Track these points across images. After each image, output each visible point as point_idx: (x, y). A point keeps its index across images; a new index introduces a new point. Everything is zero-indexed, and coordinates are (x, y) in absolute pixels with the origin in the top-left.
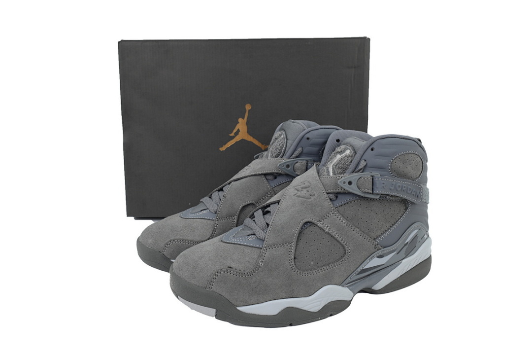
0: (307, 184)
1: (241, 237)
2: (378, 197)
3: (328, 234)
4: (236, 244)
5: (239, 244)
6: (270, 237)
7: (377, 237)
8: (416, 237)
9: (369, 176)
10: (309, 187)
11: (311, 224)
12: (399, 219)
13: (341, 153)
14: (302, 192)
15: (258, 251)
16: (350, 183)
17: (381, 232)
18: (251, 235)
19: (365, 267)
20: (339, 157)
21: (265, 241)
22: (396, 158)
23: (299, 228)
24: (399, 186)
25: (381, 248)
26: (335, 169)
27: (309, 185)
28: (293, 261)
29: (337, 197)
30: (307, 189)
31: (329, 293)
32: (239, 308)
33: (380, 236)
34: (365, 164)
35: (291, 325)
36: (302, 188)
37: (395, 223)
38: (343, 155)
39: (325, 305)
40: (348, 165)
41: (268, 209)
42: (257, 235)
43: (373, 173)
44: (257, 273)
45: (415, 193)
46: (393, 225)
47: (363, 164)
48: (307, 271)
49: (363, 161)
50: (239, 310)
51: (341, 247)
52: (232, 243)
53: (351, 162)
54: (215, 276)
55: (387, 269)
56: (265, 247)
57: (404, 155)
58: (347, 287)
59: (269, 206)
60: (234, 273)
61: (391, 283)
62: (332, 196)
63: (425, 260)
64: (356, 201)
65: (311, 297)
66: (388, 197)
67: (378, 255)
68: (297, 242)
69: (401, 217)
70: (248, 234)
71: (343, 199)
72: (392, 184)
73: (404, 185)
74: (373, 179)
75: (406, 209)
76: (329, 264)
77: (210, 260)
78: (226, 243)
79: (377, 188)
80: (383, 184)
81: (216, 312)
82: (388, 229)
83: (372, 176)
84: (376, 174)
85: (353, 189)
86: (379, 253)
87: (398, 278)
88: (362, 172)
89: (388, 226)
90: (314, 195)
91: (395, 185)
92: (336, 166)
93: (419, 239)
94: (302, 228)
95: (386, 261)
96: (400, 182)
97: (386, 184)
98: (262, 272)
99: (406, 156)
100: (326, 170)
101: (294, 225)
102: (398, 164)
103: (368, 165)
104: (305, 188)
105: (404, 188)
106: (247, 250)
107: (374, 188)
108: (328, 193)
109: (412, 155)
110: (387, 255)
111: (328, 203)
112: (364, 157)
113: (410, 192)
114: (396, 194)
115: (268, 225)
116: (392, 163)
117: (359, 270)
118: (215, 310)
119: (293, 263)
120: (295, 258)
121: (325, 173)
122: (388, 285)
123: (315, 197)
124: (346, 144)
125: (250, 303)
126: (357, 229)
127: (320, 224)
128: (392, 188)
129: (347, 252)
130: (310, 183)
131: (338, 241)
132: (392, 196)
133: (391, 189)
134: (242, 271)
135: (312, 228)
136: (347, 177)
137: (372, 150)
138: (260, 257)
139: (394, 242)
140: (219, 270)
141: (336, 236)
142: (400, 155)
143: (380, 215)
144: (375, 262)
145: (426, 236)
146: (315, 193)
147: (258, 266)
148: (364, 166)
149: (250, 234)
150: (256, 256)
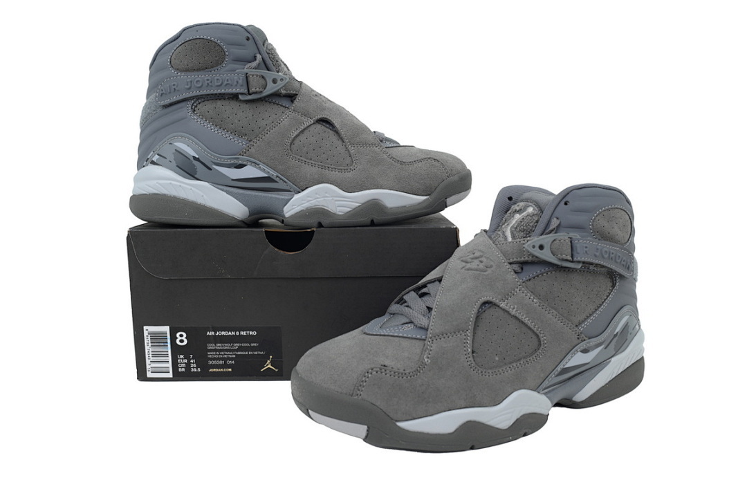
0: (477, 254)
1: (392, 327)
2: (579, 266)
3: (516, 318)
4: (388, 336)
5: (392, 336)
6: (435, 324)
7: (580, 324)
8: (626, 326)
9: (566, 238)
10: (481, 256)
11: (490, 305)
12: (605, 300)
13: (520, 211)
14: (473, 263)
15: (421, 343)
16: (541, 247)
17: (584, 316)
18: (407, 323)
19: (567, 366)
20: (518, 216)
21: (429, 330)
22: (599, 214)
23: (475, 310)
24: (606, 252)
25: (585, 338)
26: (515, 233)
27: (482, 254)
28: (470, 355)
29: (522, 269)
30: (480, 259)
31: (521, 401)
32: (400, 424)
33: (583, 322)
34: (558, 222)
35: (472, 448)
36: (472, 259)
37: (601, 305)
38: (525, 214)
39: (517, 420)
40: (533, 226)
41: (424, 290)
42: (416, 323)
43: (571, 235)
44: (424, 373)
45: (625, 263)
46: (598, 307)
47: (555, 223)
48: (491, 369)
49: (555, 219)
50: (399, 427)
51: (534, 337)
52: (381, 335)
53: (537, 222)
54: (364, 379)
55: (593, 371)
56: (431, 338)
57: (608, 210)
58: (544, 394)
59: (424, 286)
60: (390, 373)
61: (598, 391)
62: (516, 267)
63: (638, 361)
64: (549, 273)
65: (499, 406)
66: (591, 267)
67: (582, 348)
68: (475, 329)
69: (608, 296)
70: (402, 322)
71: (531, 271)
72: (597, 249)
73: (612, 251)
74: (571, 242)
75: (614, 286)
76: (519, 360)
77: (353, 357)
78: (372, 335)
79: (578, 253)
80: (586, 247)
81: (368, 431)
82: (593, 313)
83: (571, 238)
84: (575, 235)
85: (546, 255)
86: (583, 345)
87: (607, 384)
88: (556, 233)
89: (593, 307)
90: (491, 266)
91: (601, 250)
92: (516, 228)
93: (630, 330)
94: (479, 311)
95: (592, 358)
96: (606, 246)
97: (589, 249)
98: (430, 371)
99: (611, 211)
100: (501, 235)
101: (469, 306)
102: (602, 223)
103: (562, 224)
104: (476, 258)
105: (612, 255)
106: (405, 343)
107: (575, 253)
108: (510, 263)
109: (620, 210)
110: (593, 350)
111: (511, 276)
112: (556, 214)
113: (619, 261)
114: (602, 263)
115: (430, 309)
116: (593, 221)
117: (559, 369)
118: (366, 427)
119: (471, 359)
120: (473, 352)
121: (501, 239)
122: (594, 394)
123: (492, 269)
124: (527, 200)
125: (415, 416)
126: (554, 311)
127: (503, 305)
128: (598, 254)
129: (542, 343)
130: (483, 252)
131: (530, 328)
132: (597, 265)
133: (595, 256)
134: (402, 371)
135: (492, 311)
136: (536, 240)
137: (566, 204)
138: (423, 350)
139: (601, 332)
140: (369, 369)
141: (526, 321)
142: (605, 210)
143: (582, 293)
144: (578, 359)
145: (637, 326)
146: (492, 263)
147: (424, 364)
148: (556, 225)
149: (405, 322)
150: (418, 351)
